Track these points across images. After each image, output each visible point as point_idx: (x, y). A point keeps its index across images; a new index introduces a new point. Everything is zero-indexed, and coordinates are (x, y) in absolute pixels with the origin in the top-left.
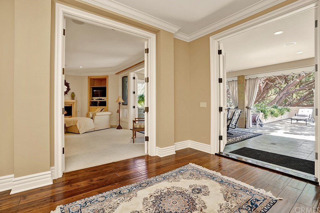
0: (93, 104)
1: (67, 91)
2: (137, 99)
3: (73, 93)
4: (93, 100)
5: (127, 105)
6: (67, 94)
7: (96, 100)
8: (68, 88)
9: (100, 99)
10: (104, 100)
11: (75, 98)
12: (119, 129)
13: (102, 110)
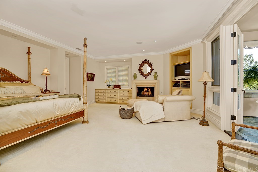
0: (176, 85)
1: (151, 72)
2: (242, 76)
3: (156, 73)
4: (176, 80)
5: (219, 86)
6: (150, 75)
7: (179, 80)
8: (151, 69)
9: (183, 79)
10: (188, 79)
11: (158, 78)
12: (203, 126)
13: (179, 93)
